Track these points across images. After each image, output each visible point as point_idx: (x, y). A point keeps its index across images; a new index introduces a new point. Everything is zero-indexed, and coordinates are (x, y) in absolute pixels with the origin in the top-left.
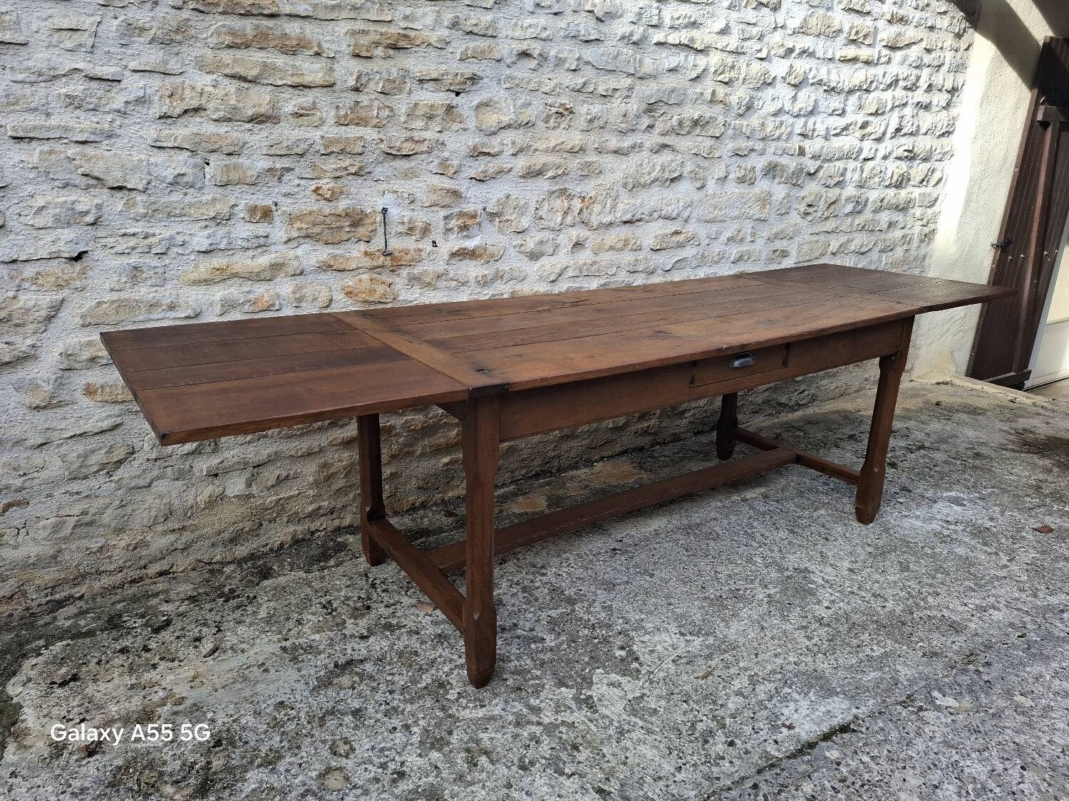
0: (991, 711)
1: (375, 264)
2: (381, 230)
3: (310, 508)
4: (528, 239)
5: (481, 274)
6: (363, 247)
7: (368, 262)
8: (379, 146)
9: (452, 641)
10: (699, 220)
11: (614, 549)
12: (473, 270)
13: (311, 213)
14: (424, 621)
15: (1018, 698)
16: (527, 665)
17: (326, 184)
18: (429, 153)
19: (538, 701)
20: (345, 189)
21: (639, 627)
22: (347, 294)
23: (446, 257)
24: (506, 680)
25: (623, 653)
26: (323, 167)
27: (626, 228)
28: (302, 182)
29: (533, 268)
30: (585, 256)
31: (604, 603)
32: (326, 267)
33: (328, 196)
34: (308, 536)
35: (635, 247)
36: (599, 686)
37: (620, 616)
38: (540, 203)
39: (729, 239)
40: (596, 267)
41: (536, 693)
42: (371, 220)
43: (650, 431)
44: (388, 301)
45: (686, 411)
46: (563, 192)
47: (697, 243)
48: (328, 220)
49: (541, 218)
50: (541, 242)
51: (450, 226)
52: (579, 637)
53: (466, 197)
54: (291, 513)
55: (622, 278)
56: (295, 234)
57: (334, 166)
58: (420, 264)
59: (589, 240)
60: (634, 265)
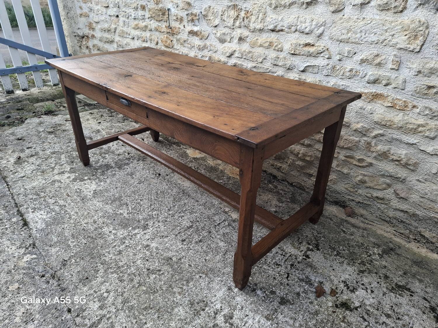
4: (219, 31)
5: (198, 44)
6: (166, 23)
7: (166, 30)
10: (331, 39)
13: (153, 8)
20: (160, 0)
22: (161, 41)
23: (187, 33)
27: (273, 35)
29: (220, 47)
30: (245, 47)
32: (156, 29)
33: (156, 2)
35: (276, 48)
38: (223, 12)
40: (251, 55)
43: (281, 170)
44: (171, 47)
46: (235, 6)
48: (156, 12)
49: (224, 21)
50: (224, 34)
51: (189, 19)
53: (193, 6)
55: (267, 65)
58: (180, 34)
59: (249, 38)
60: (275, 60)
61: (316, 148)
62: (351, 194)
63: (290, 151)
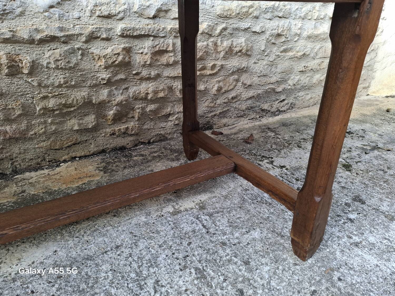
43: (130, 132)
45: (170, 114)
61: (166, 75)
62: (213, 109)
63: (133, 98)
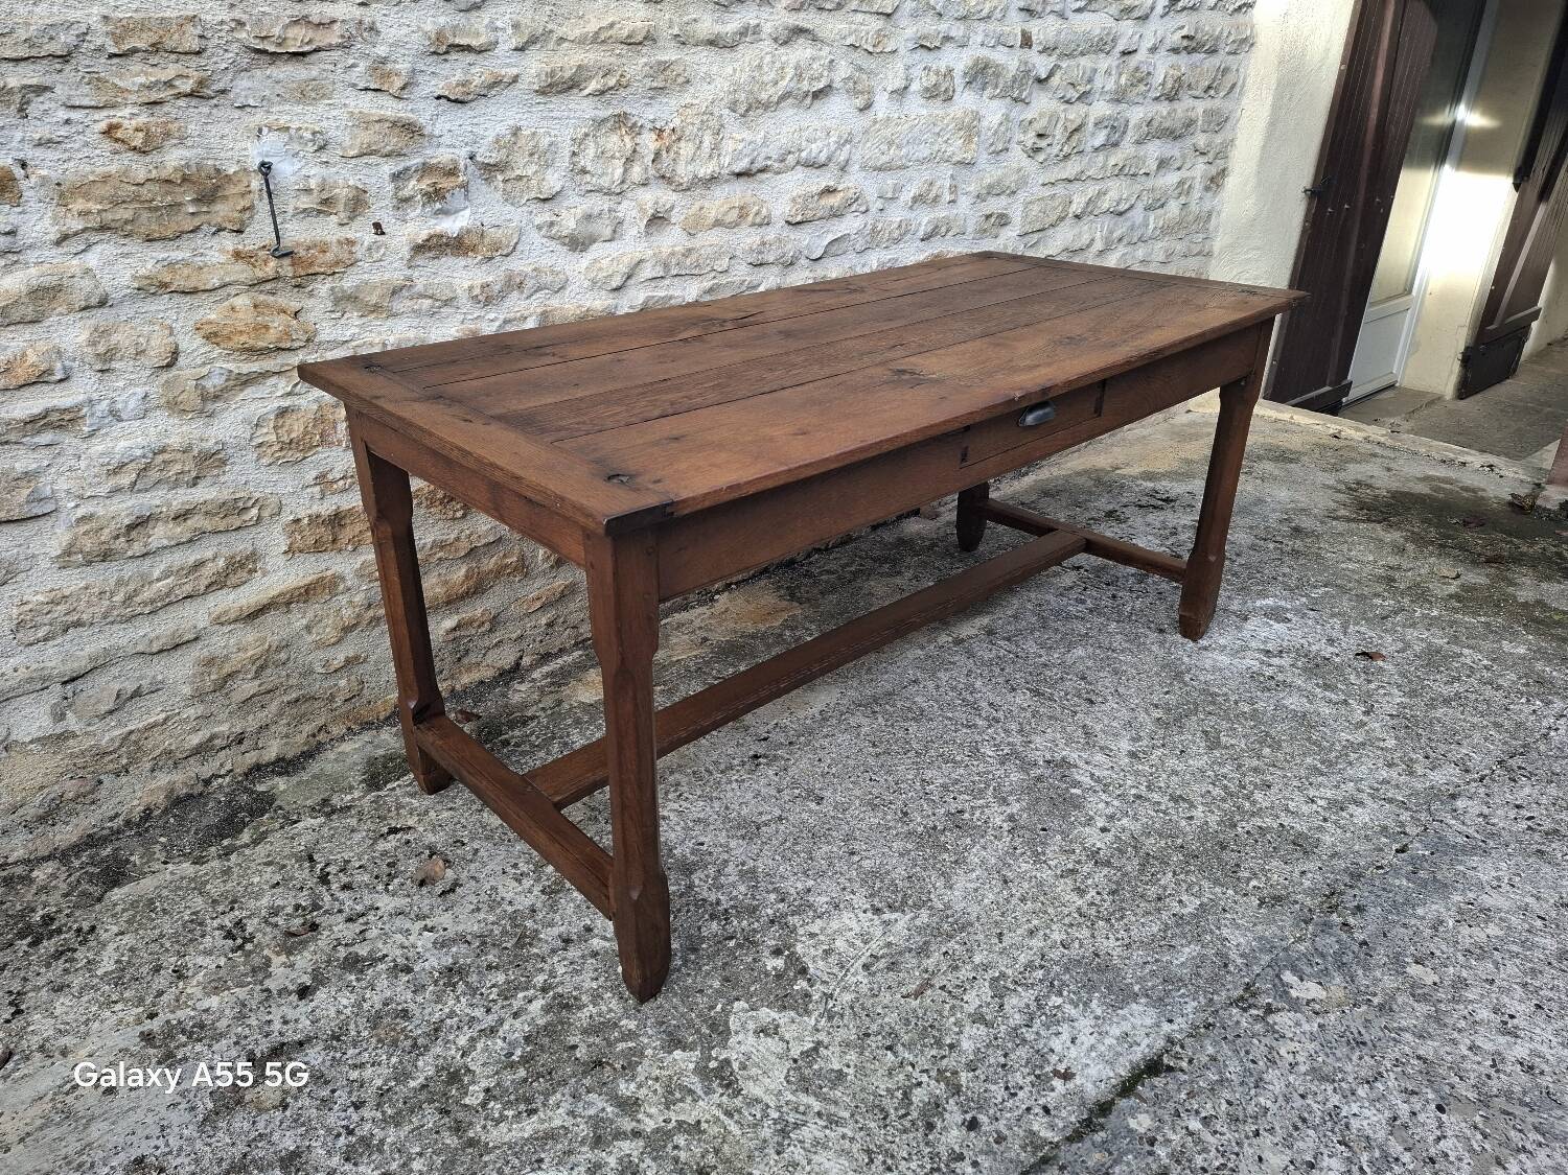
0: (1376, 1001)
1: (260, 274)
2: (263, 207)
3: (195, 740)
4: (564, 213)
5: (478, 282)
6: (229, 242)
7: (242, 272)
8: (237, 35)
9: (473, 978)
10: (863, 168)
11: (756, 757)
12: (462, 275)
13: (106, 178)
14: (420, 944)
15: (1414, 970)
16: (611, 1010)
17: (130, 118)
18: (345, 46)
19: (633, 1086)
20: (173, 127)
21: (803, 907)
22: (207, 337)
23: (406, 252)
24: (574, 1047)
25: (779, 963)
26: (117, 81)
27: (742, 183)
28: (75, 115)
29: (577, 266)
30: (671, 240)
31: (743, 864)
32: (153, 288)
33: (138, 141)
34: (199, 788)
35: (758, 220)
36: (741, 1037)
37: (770, 887)
38: (580, 142)
39: (915, 200)
40: (694, 257)
41: (629, 1068)
42: (241, 188)
44: (296, 344)
46: (621, 120)
47: (863, 209)
48: (144, 191)
49: (584, 171)
50: (588, 217)
51: (406, 193)
52: (702, 940)
53: (431, 136)
54: (158, 752)
55: (741, 274)
56: (76, 225)
57: (142, 79)
58: (354, 269)
59: (676, 210)
60: (760, 253)
